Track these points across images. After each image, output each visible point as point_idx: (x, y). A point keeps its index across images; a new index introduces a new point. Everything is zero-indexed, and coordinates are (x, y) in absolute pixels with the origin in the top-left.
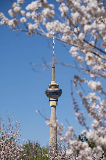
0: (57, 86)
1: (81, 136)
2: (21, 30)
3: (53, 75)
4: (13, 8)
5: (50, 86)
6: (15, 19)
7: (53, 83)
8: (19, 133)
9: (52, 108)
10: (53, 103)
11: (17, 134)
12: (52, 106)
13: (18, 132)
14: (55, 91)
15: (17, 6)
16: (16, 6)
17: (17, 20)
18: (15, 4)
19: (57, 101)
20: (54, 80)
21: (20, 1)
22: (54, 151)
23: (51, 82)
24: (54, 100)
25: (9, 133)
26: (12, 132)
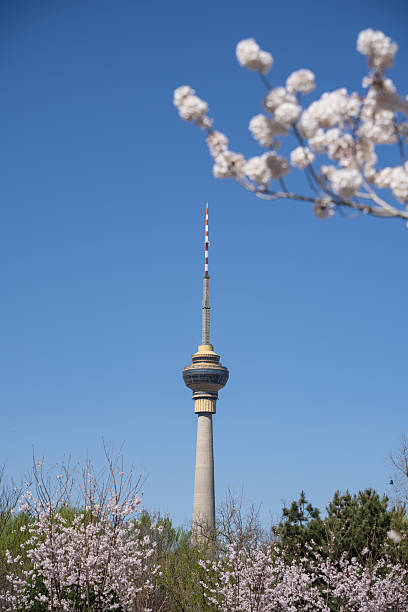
0: (214, 359)
1: (298, 504)
2: (292, 194)
3: (204, 329)
4: (273, 109)
5: (196, 360)
6: (273, 153)
7: (204, 350)
8: (138, 503)
9: (202, 419)
10: (203, 405)
11: (133, 508)
12: (200, 414)
13: (136, 501)
14: (210, 372)
15: (289, 101)
16: (285, 101)
17: (279, 158)
18: (281, 92)
19: (214, 398)
20: (207, 343)
21: (301, 84)
22: (234, 552)
23: (200, 347)
24: (206, 398)
25: (110, 504)
26: (117, 501)
